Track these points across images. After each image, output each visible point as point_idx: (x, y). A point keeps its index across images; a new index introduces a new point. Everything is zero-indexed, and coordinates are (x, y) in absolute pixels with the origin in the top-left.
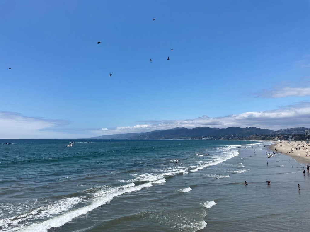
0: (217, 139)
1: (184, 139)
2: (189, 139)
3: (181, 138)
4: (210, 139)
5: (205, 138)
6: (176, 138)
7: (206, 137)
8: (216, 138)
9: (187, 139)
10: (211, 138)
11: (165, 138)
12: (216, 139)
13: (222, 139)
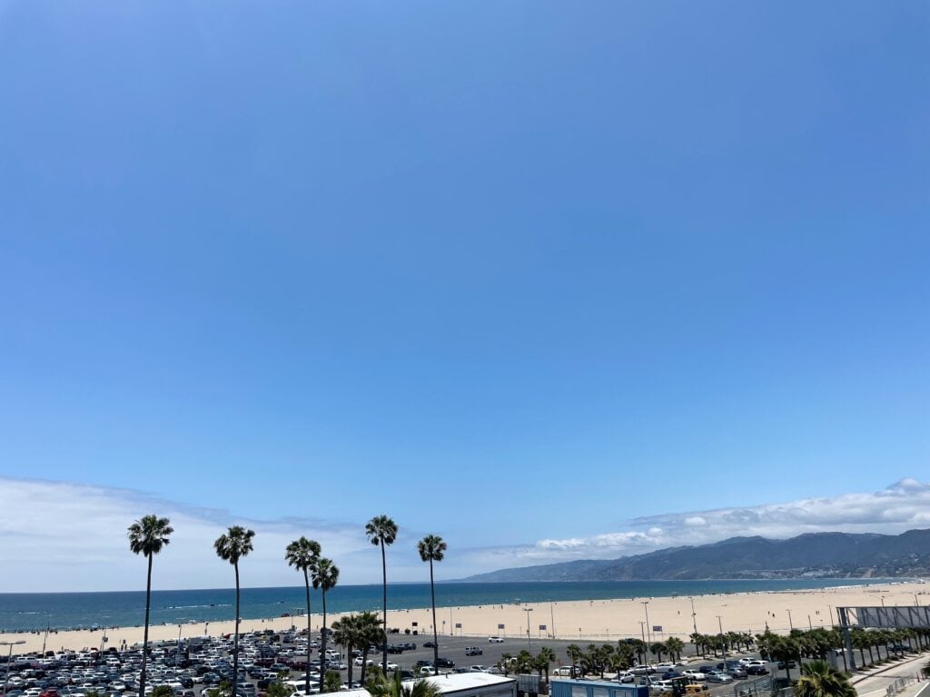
0: (852, 576)
1: (747, 576)
2: (762, 577)
3: (734, 576)
4: (828, 576)
5: (811, 574)
6: (718, 576)
7: (815, 569)
8: (848, 572)
9: (758, 577)
10: (831, 572)
11: (683, 577)
12: (849, 574)
13: (869, 573)
